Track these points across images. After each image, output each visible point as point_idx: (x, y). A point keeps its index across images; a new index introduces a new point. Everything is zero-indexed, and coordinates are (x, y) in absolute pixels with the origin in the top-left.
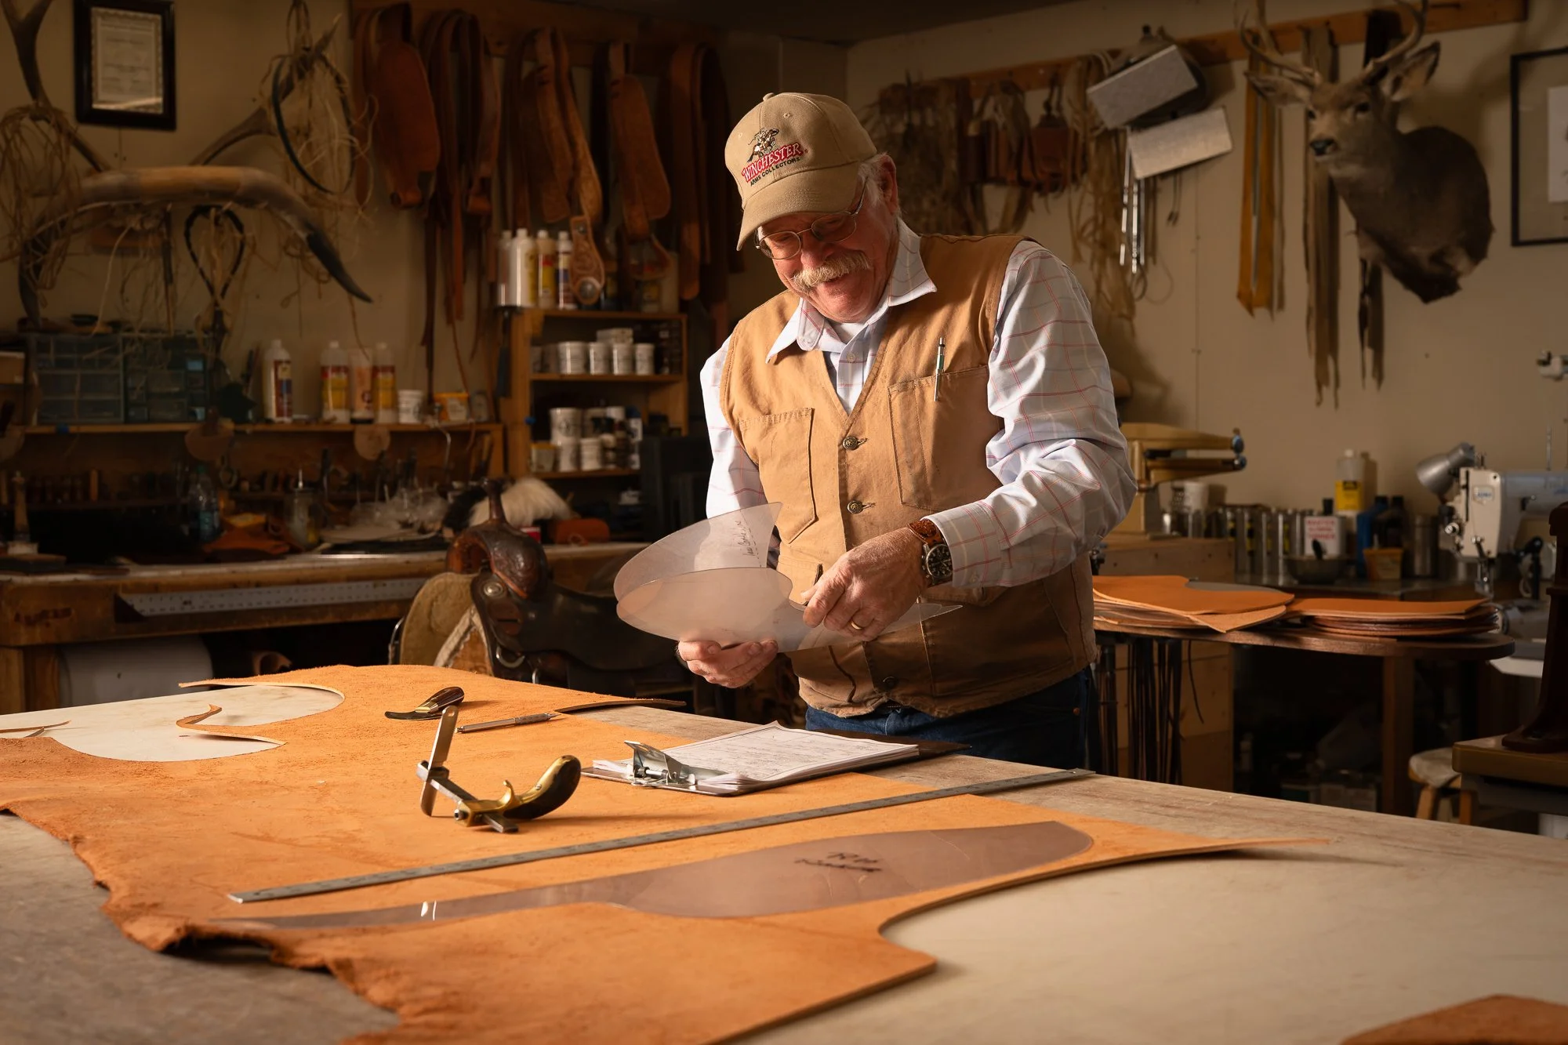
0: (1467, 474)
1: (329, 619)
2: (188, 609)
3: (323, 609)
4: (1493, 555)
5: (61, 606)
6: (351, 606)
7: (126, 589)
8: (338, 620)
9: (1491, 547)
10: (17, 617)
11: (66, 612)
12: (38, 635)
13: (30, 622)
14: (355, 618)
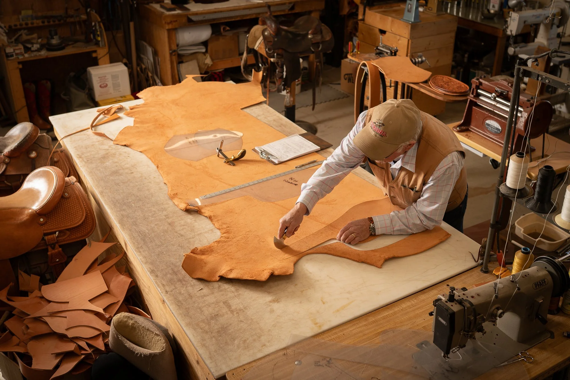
0: (512, 13)
1: (238, 19)
2: (204, 19)
3: (237, 17)
4: (514, 35)
5: (175, 19)
6: (244, 16)
7: (190, 15)
8: (240, 19)
9: (514, 33)
10: (165, 23)
11: (176, 21)
12: (170, 27)
13: (168, 24)
14: (245, 18)
